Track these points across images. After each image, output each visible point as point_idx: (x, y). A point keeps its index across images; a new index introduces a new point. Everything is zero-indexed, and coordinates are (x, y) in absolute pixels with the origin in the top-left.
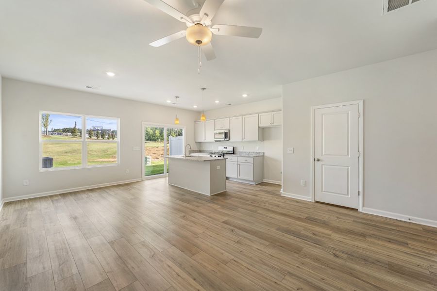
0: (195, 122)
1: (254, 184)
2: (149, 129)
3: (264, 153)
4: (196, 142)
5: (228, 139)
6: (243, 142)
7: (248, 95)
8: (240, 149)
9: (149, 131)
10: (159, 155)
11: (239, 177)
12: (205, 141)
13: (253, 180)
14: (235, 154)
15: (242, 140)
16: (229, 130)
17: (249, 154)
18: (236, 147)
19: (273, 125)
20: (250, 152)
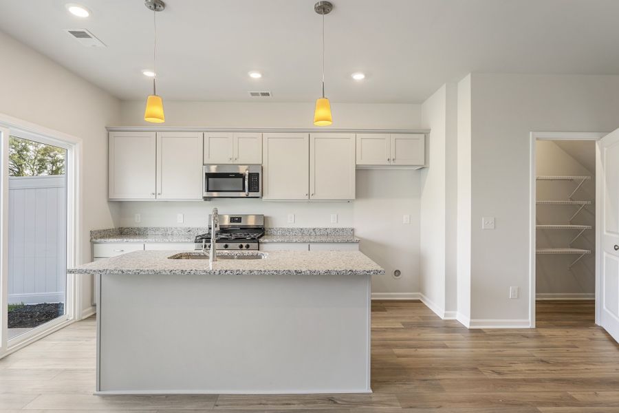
0: (109, 130)
3: (353, 230)
4: (111, 202)
5: (258, 194)
8: (282, 219)
12: (161, 198)
14: (267, 235)
15: (307, 197)
16: (262, 167)
17: (313, 233)
18: (270, 217)
19: (392, 163)
20: (314, 229)
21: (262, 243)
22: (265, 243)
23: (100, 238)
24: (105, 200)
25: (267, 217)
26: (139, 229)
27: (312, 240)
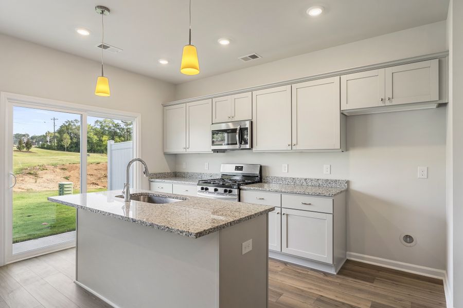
0: (164, 106)
1: (333, 271)
2: (92, 134)
3: (348, 182)
4: (166, 154)
5: (248, 146)
6: (293, 152)
7: (326, 9)
8: (279, 169)
9: (92, 136)
10: (100, 178)
11: (285, 250)
12: (189, 151)
13: (331, 262)
14: (264, 182)
15: (289, 148)
16: (252, 122)
17: (304, 184)
18: (267, 167)
19: (388, 103)
20: (306, 179)
21: (243, 189)
22: (245, 190)
23: (156, 178)
24: (163, 153)
25: (265, 166)
26: (184, 173)
27: (283, 190)
